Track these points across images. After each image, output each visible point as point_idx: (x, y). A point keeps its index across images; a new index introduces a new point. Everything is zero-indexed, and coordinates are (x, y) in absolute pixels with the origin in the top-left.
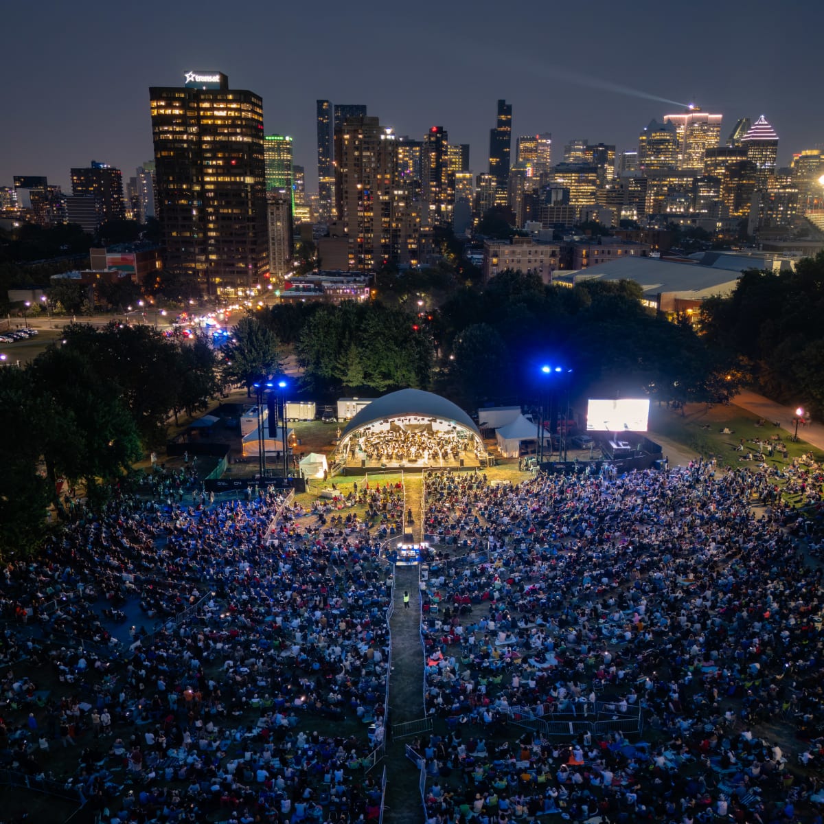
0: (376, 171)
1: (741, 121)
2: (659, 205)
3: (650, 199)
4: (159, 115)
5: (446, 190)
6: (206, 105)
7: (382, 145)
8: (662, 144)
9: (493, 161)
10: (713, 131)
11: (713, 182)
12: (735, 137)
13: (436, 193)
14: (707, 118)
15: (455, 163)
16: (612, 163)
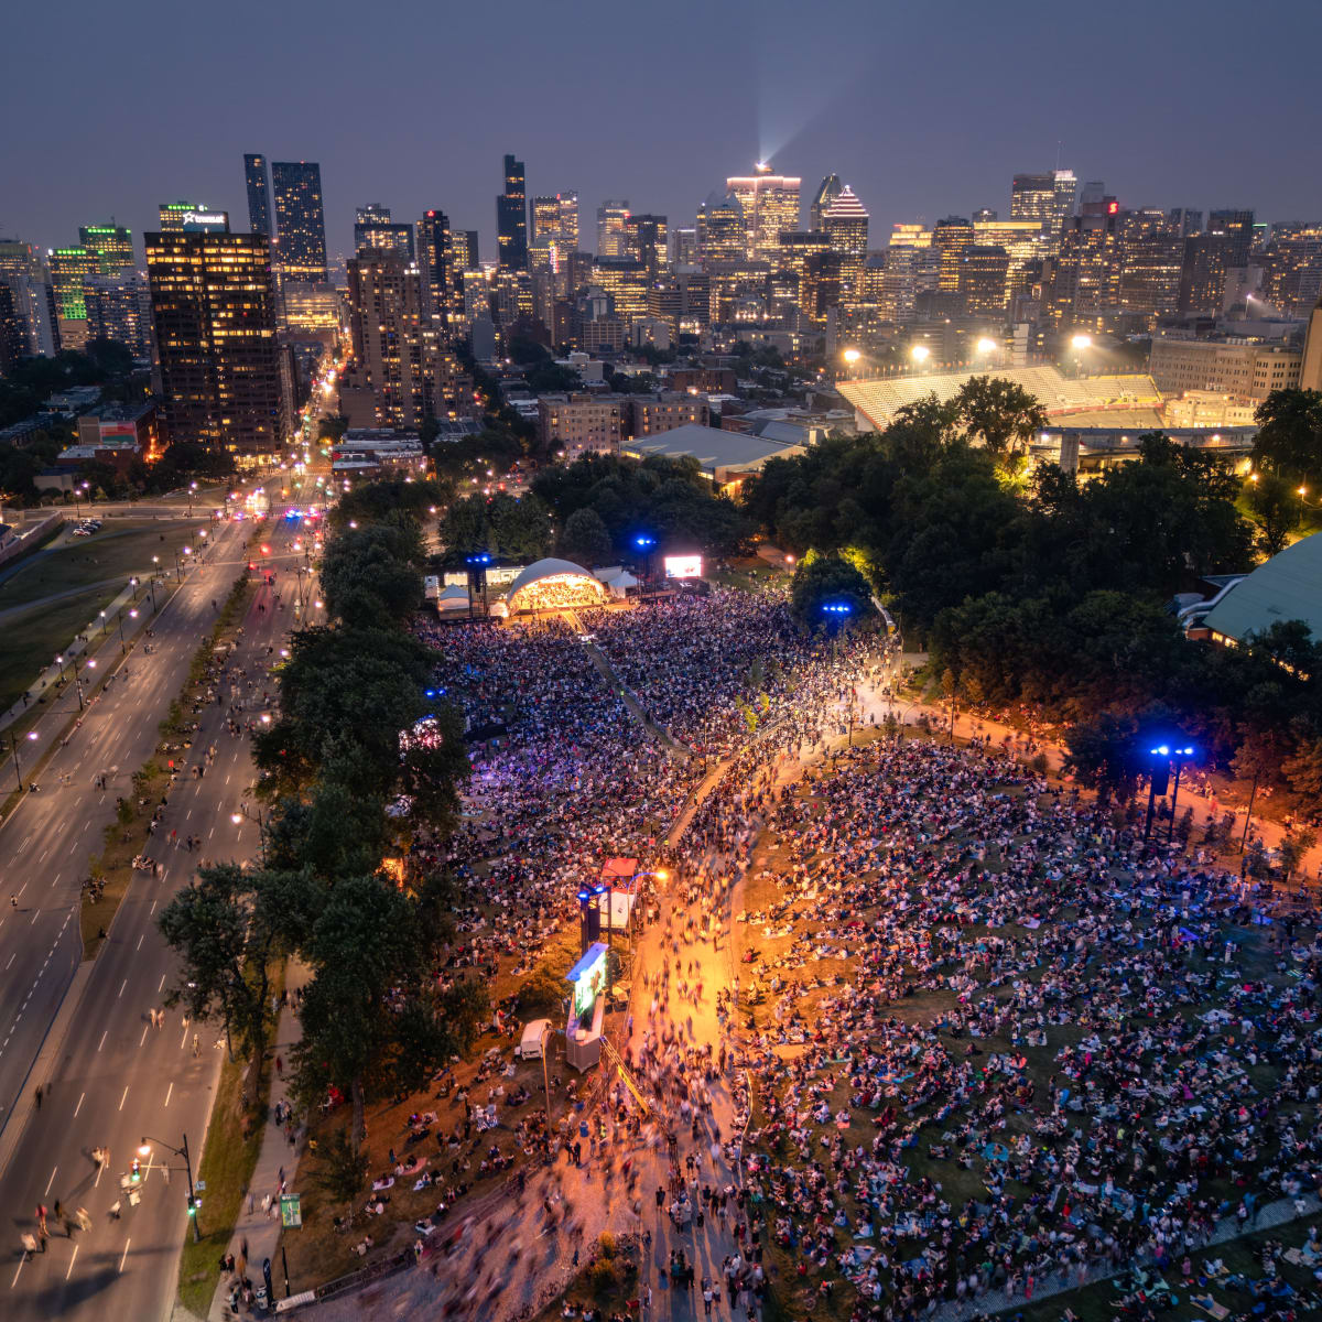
0: (401, 310)
1: (828, 179)
2: (726, 310)
3: (715, 301)
4: (159, 264)
5: (452, 294)
6: (213, 251)
7: (407, 281)
8: (726, 225)
9: (504, 239)
10: (791, 200)
11: (789, 278)
12: (821, 201)
13: (439, 298)
14: (781, 183)
15: (459, 256)
16: (663, 241)
